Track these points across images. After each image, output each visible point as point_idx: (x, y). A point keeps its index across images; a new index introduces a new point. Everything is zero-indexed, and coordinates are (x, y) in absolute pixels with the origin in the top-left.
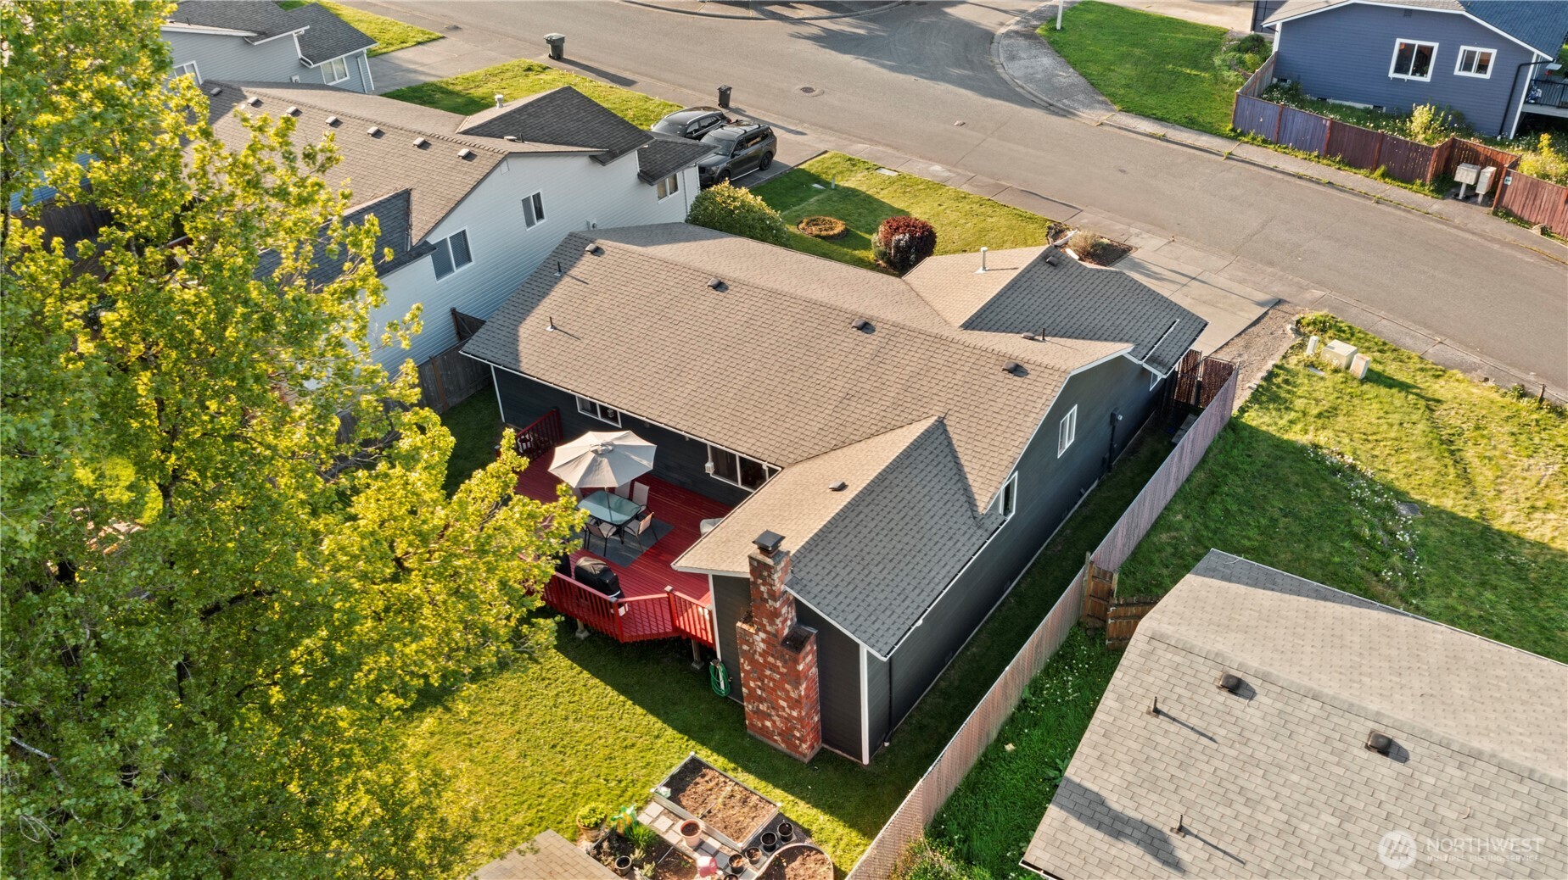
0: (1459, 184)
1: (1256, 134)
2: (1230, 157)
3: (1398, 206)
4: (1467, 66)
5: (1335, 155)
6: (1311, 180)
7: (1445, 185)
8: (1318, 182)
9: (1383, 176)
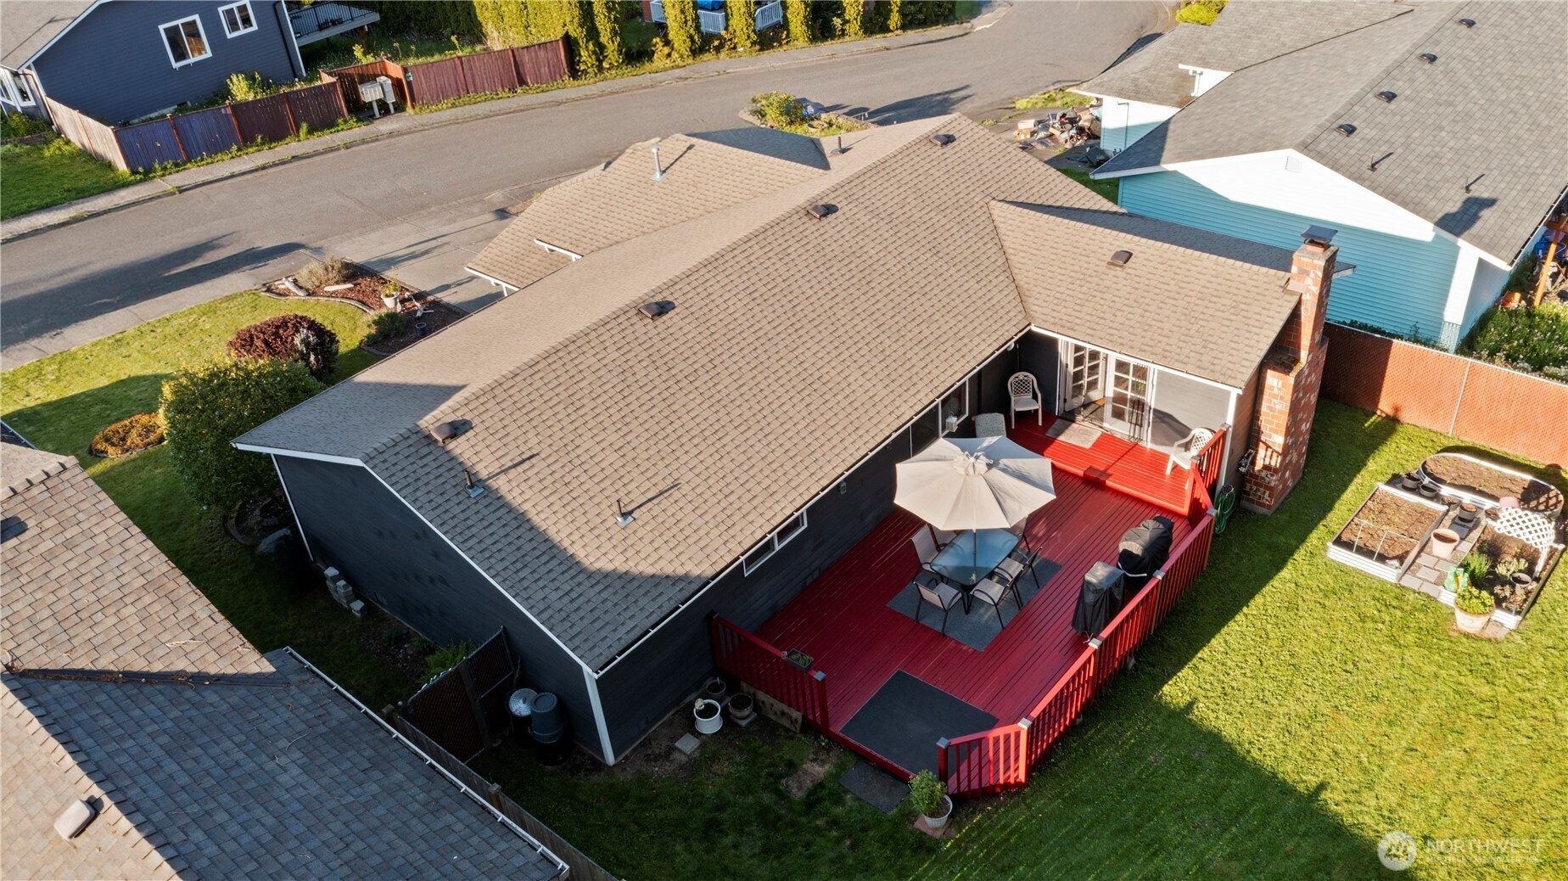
0: (371, 103)
1: (161, 163)
2: (181, 190)
3: (364, 142)
4: (234, 26)
5: (253, 140)
6: (275, 165)
7: (362, 111)
8: (283, 163)
9: (310, 132)
